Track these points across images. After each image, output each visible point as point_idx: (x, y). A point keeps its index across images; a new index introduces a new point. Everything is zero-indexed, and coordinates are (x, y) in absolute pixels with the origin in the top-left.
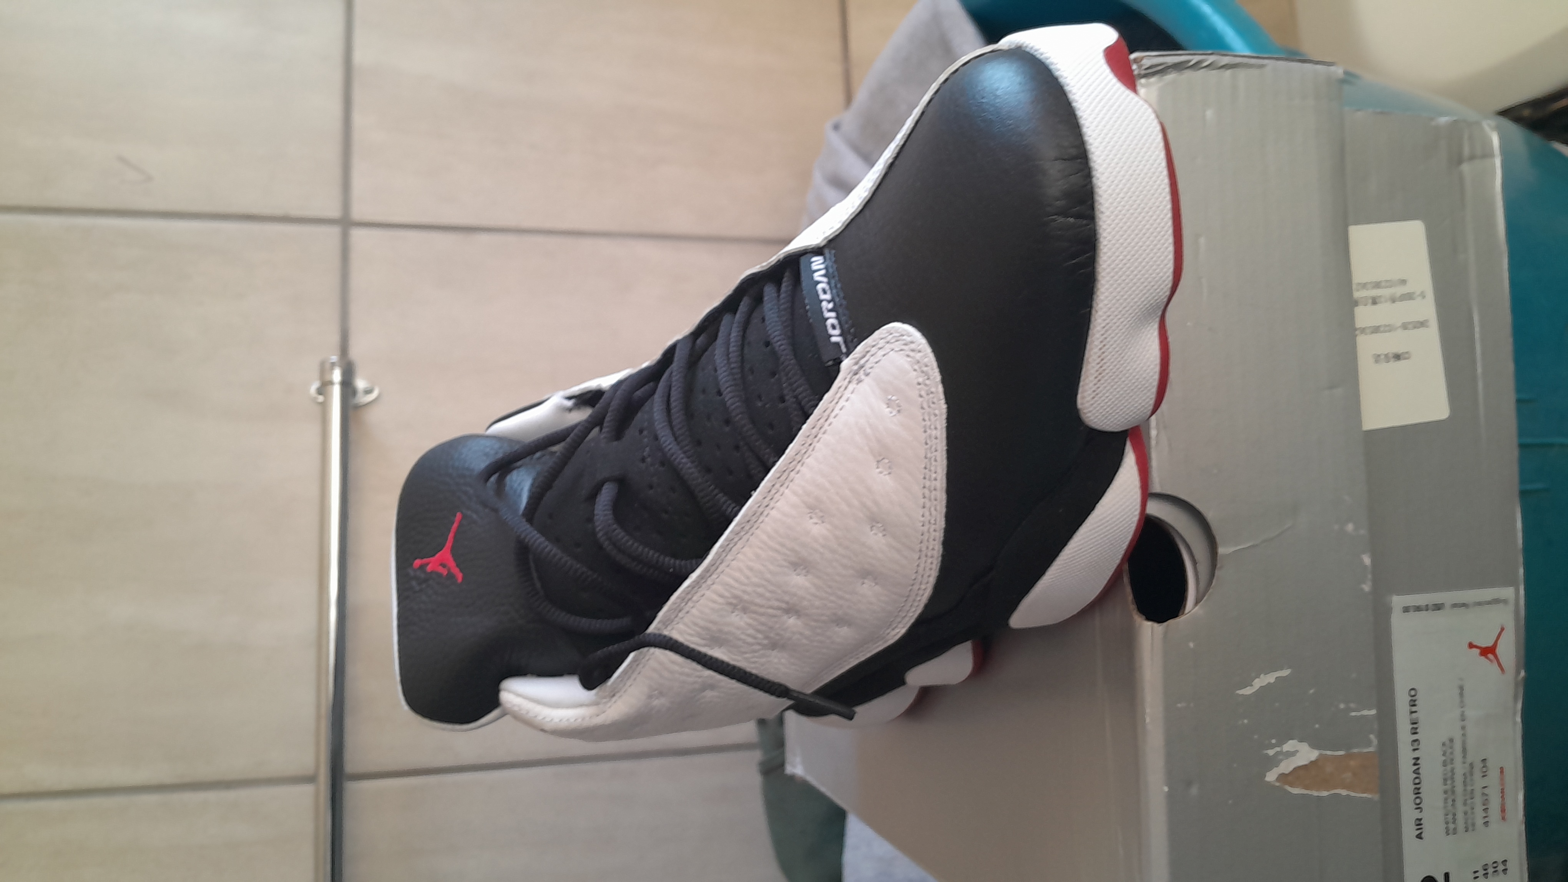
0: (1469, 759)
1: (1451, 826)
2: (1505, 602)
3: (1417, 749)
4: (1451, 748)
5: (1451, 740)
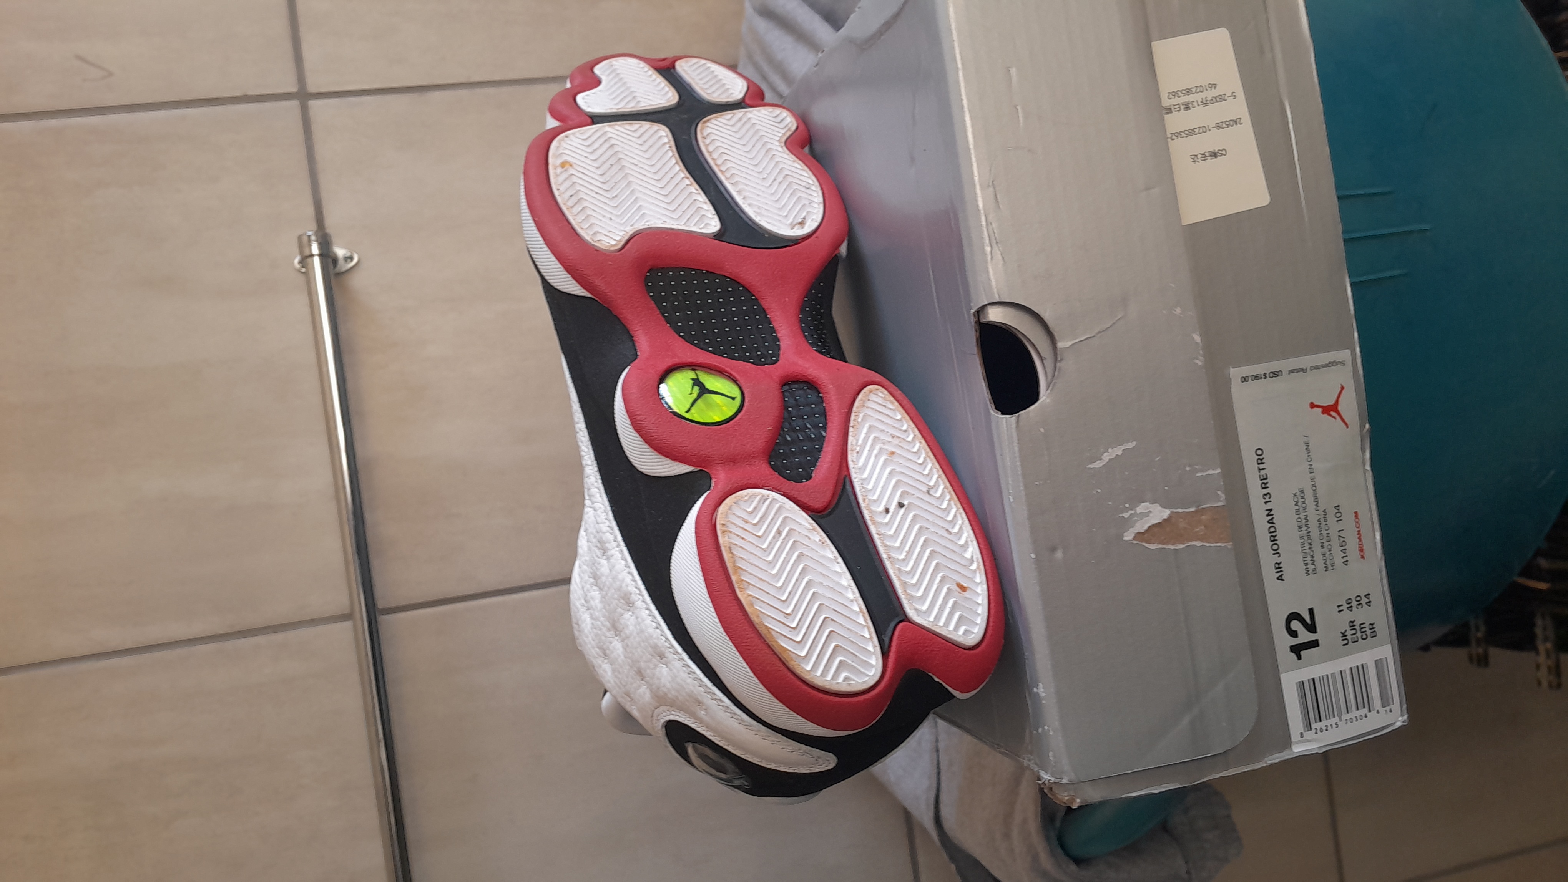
0: (1321, 508)
1: (1311, 567)
2: (1343, 363)
3: (1270, 501)
4: (1303, 498)
5: (1302, 491)
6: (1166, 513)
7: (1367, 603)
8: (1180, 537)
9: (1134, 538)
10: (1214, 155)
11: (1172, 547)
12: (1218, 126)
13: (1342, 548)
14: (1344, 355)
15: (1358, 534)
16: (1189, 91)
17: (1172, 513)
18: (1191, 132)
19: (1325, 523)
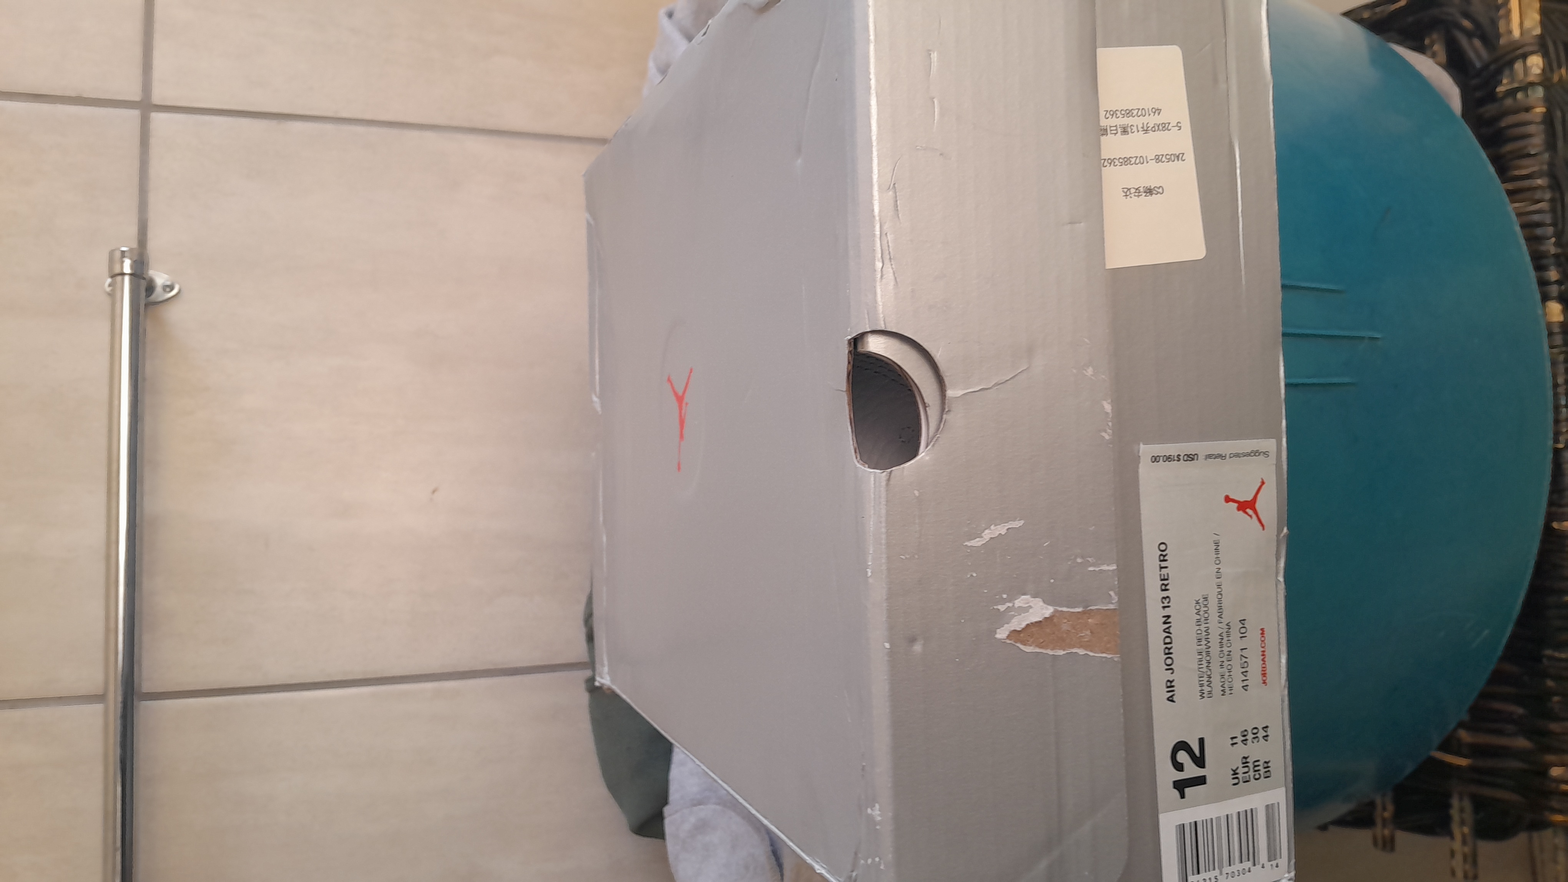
0: (1225, 620)
1: (1206, 689)
2: (1266, 454)
4: (1206, 606)
5: (1206, 599)
6: (1048, 611)
7: (1264, 737)
8: (1061, 641)
9: (1008, 637)
10: (1149, 191)
11: (1051, 652)
12: (1158, 159)
13: (1244, 670)
14: (1269, 445)
15: (1263, 655)
16: (1129, 113)
17: (1056, 611)
18: (1126, 161)
19: (1227, 639)
